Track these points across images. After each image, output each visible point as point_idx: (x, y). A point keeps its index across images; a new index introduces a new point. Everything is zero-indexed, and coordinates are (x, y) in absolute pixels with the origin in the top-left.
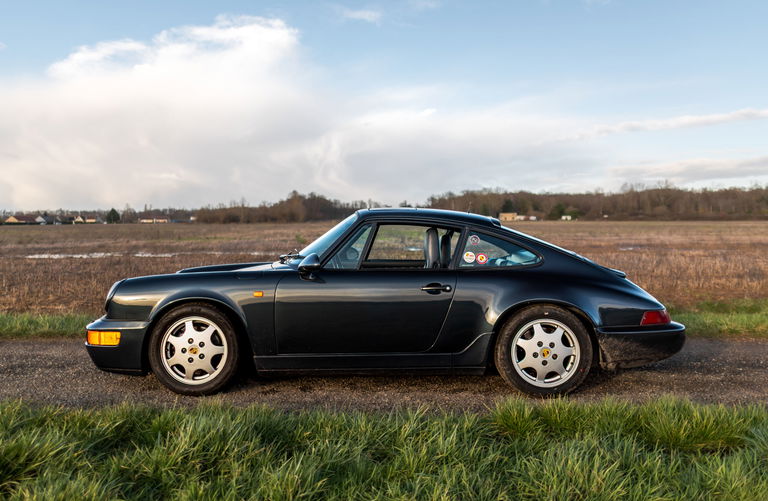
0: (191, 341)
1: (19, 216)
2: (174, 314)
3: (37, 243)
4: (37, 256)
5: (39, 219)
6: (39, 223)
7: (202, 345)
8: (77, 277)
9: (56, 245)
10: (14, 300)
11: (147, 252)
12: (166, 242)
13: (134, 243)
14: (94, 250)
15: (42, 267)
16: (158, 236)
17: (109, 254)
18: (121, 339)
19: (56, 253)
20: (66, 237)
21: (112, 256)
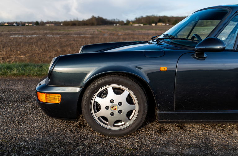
0: (112, 101)
1: (8, 23)
2: (99, 82)
3: (14, 31)
4: (14, 36)
5: (15, 24)
6: (15, 26)
7: (120, 104)
8: (28, 44)
9: (20, 32)
10: (5, 53)
11: (50, 35)
12: (56, 32)
13: (45, 32)
14: (32, 34)
15: (15, 40)
16: (52, 30)
17: (38, 36)
18: (62, 99)
19: (20, 35)
20: (23, 30)
21: (39, 36)
